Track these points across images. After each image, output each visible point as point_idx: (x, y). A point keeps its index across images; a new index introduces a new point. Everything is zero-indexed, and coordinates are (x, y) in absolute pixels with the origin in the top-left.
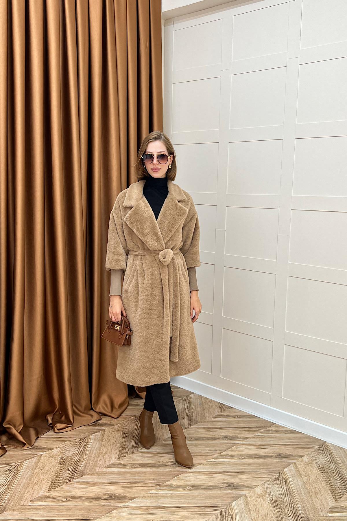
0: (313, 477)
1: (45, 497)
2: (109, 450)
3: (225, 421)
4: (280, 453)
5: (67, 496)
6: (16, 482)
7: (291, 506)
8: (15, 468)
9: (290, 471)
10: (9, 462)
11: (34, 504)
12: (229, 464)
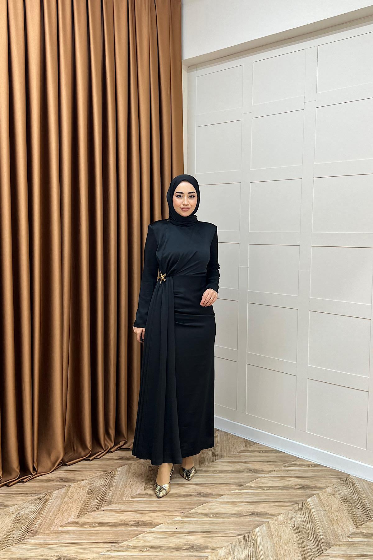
0: (335, 506)
1: (75, 523)
2: (136, 482)
3: (250, 456)
4: (304, 485)
5: (95, 522)
6: (47, 509)
7: (313, 532)
8: (45, 497)
9: (313, 501)
11: (64, 529)
12: (253, 494)
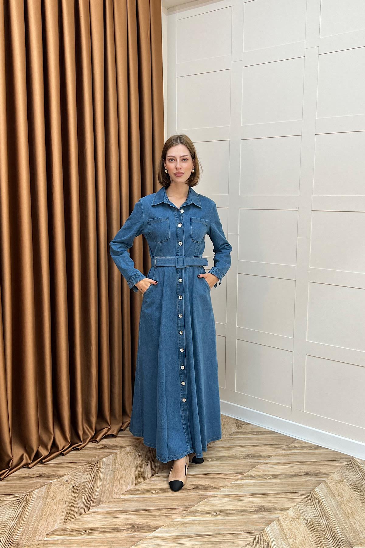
0: (346, 496)
1: (62, 530)
2: (124, 475)
3: (244, 439)
4: (308, 471)
5: (85, 528)
6: (27, 514)
7: (329, 529)
8: (24, 499)
9: (321, 490)
10: (16, 492)
11: (50, 539)
12: (255, 485)
